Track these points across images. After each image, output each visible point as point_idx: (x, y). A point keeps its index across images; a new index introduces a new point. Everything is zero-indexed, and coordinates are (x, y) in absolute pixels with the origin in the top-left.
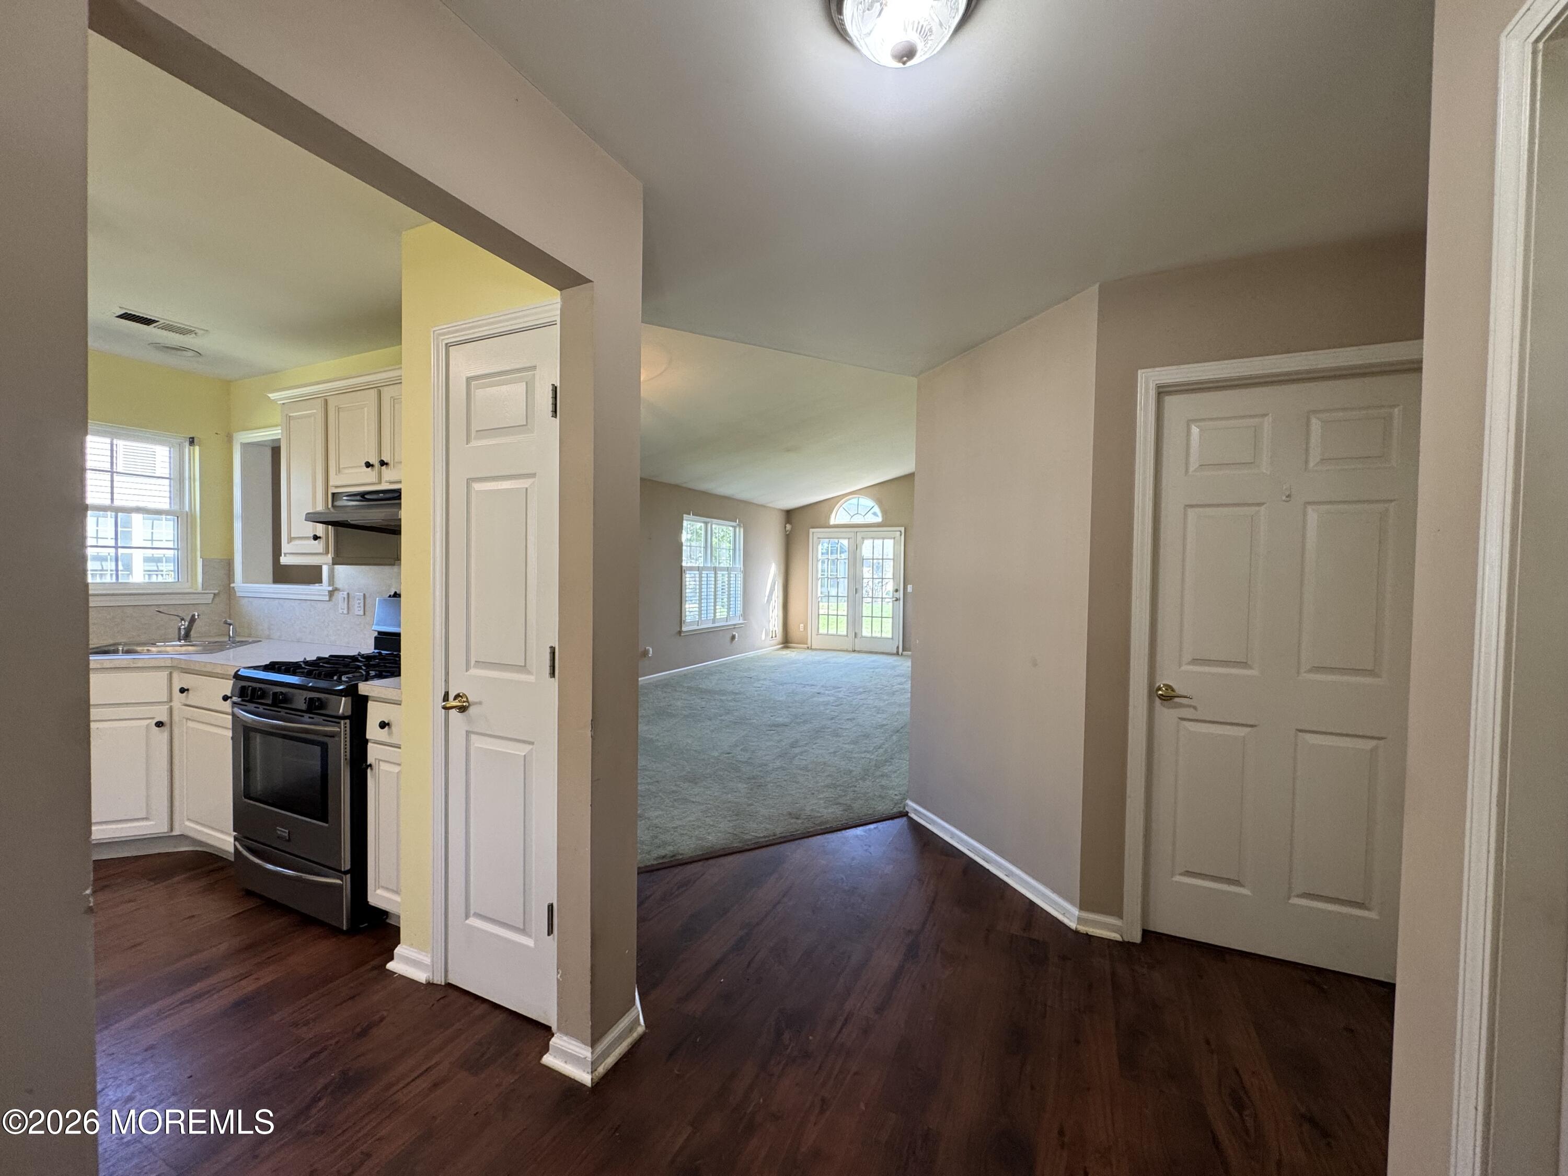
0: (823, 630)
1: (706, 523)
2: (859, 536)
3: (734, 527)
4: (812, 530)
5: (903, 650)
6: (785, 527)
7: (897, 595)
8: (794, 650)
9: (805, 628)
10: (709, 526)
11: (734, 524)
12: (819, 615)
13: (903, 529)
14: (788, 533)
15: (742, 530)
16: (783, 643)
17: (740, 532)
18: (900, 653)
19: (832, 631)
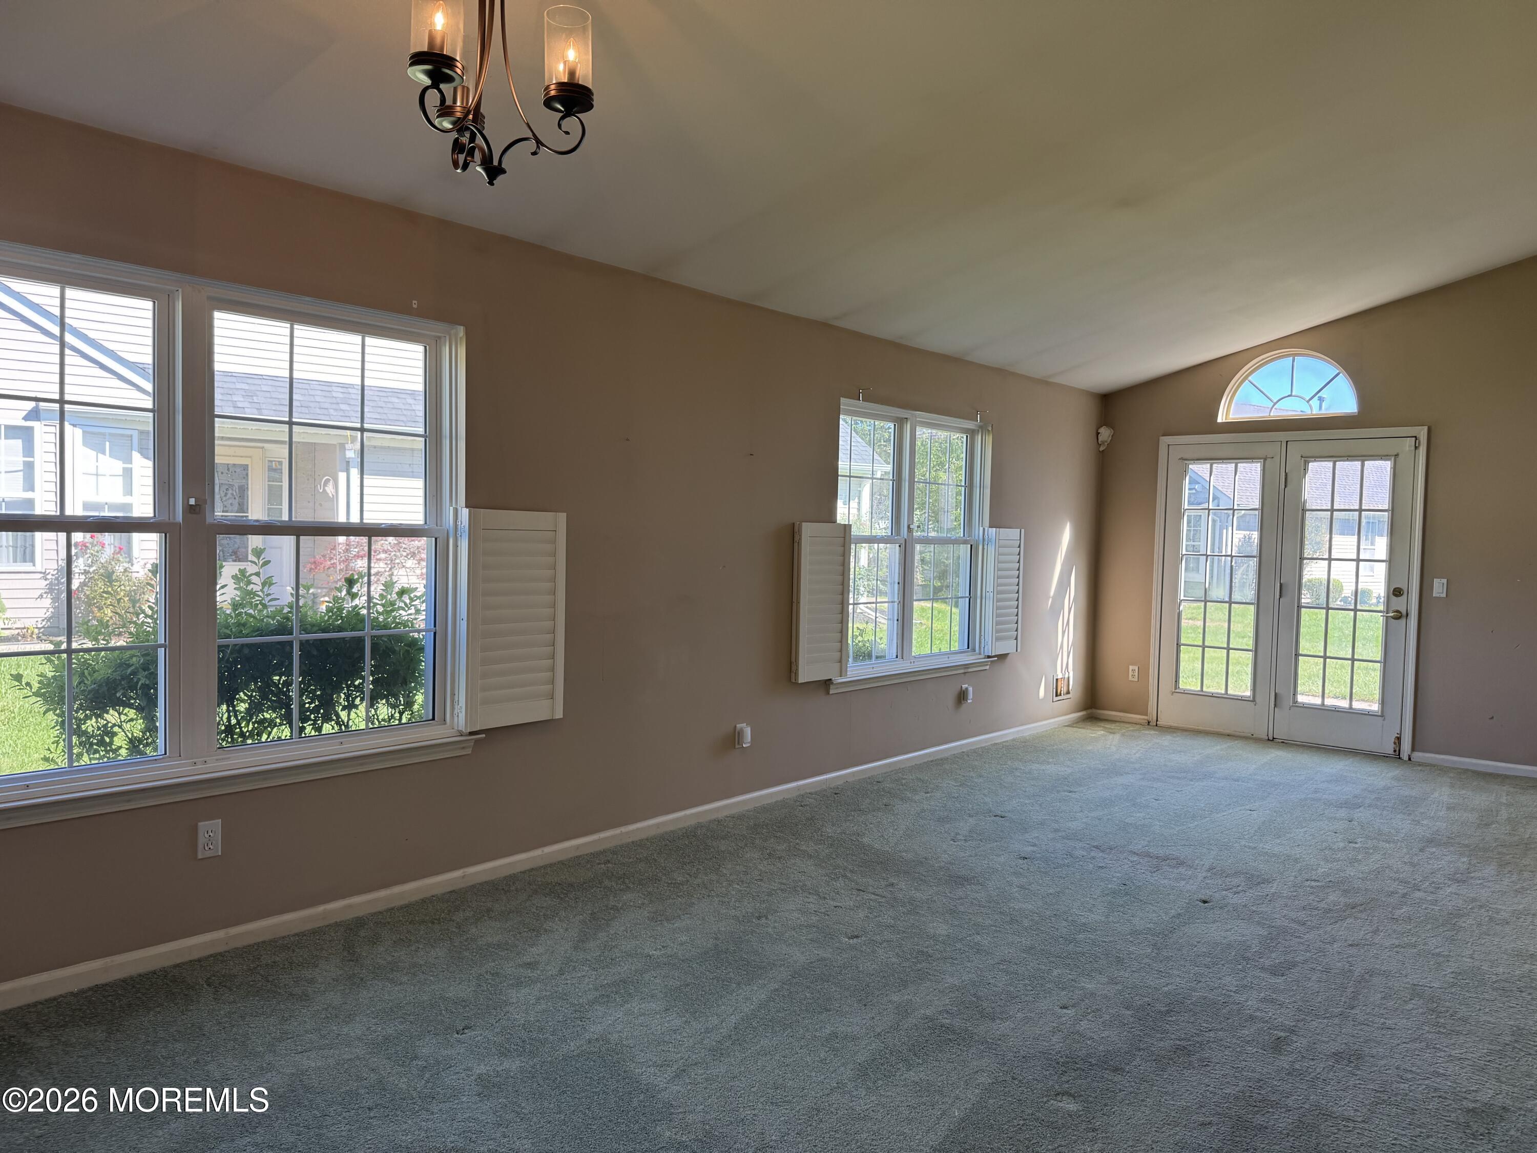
0: (1189, 683)
1: (900, 422)
2: (1295, 451)
3: (971, 433)
4: (1165, 440)
5: (1413, 749)
6: (1098, 434)
7: (1399, 604)
8: (1113, 726)
9: (1143, 672)
10: (908, 427)
11: (970, 425)
12: (1178, 645)
13: (1423, 433)
14: (1101, 449)
15: (989, 440)
16: (1085, 709)
17: (985, 446)
18: (1405, 757)
19: (1214, 686)
